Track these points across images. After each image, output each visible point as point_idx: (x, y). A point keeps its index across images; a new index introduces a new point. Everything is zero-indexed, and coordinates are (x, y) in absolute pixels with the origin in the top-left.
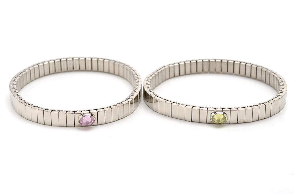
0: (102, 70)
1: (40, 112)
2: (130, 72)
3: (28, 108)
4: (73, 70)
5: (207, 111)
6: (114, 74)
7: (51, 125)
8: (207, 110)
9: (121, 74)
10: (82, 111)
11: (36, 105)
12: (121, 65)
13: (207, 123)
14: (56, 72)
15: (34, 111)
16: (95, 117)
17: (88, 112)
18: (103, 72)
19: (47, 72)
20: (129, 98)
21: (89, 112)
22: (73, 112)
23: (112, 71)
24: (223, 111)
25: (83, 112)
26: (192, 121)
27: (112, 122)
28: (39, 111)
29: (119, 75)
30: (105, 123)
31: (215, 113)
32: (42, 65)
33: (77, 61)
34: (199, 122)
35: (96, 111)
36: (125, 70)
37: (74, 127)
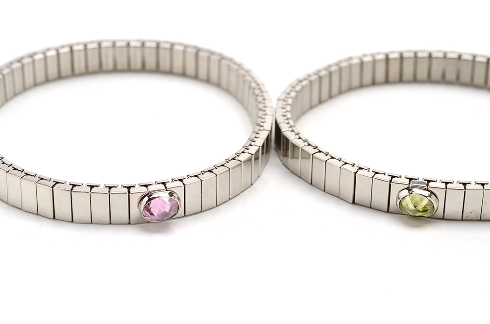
0: (167, 68)
1: (45, 191)
2: (238, 75)
3: (14, 179)
4: (101, 70)
5: (390, 185)
6: (196, 77)
7: (72, 221)
8: (391, 181)
9: (214, 77)
10: (146, 186)
11: (33, 172)
12: (215, 58)
13: (388, 211)
14: (60, 77)
15: (28, 186)
16: (179, 199)
17: (162, 187)
18: (170, 73)
19: (40, 77)
20: (243, 152)
21: (166, 188)
22: (127, 189)
23: (191, 69)
24: (429, 189)
25: (151, 188)
26: (354, 202)
27: (217, 206)
28: (40, 187)
29: (208, 81)
30: (201, 211)
31: (409, 189)
32: (28, 63)
33: (110, 51)
34: (371, 207)
35: (180, 183)
36: (224, 70)
37: (129, 223)
